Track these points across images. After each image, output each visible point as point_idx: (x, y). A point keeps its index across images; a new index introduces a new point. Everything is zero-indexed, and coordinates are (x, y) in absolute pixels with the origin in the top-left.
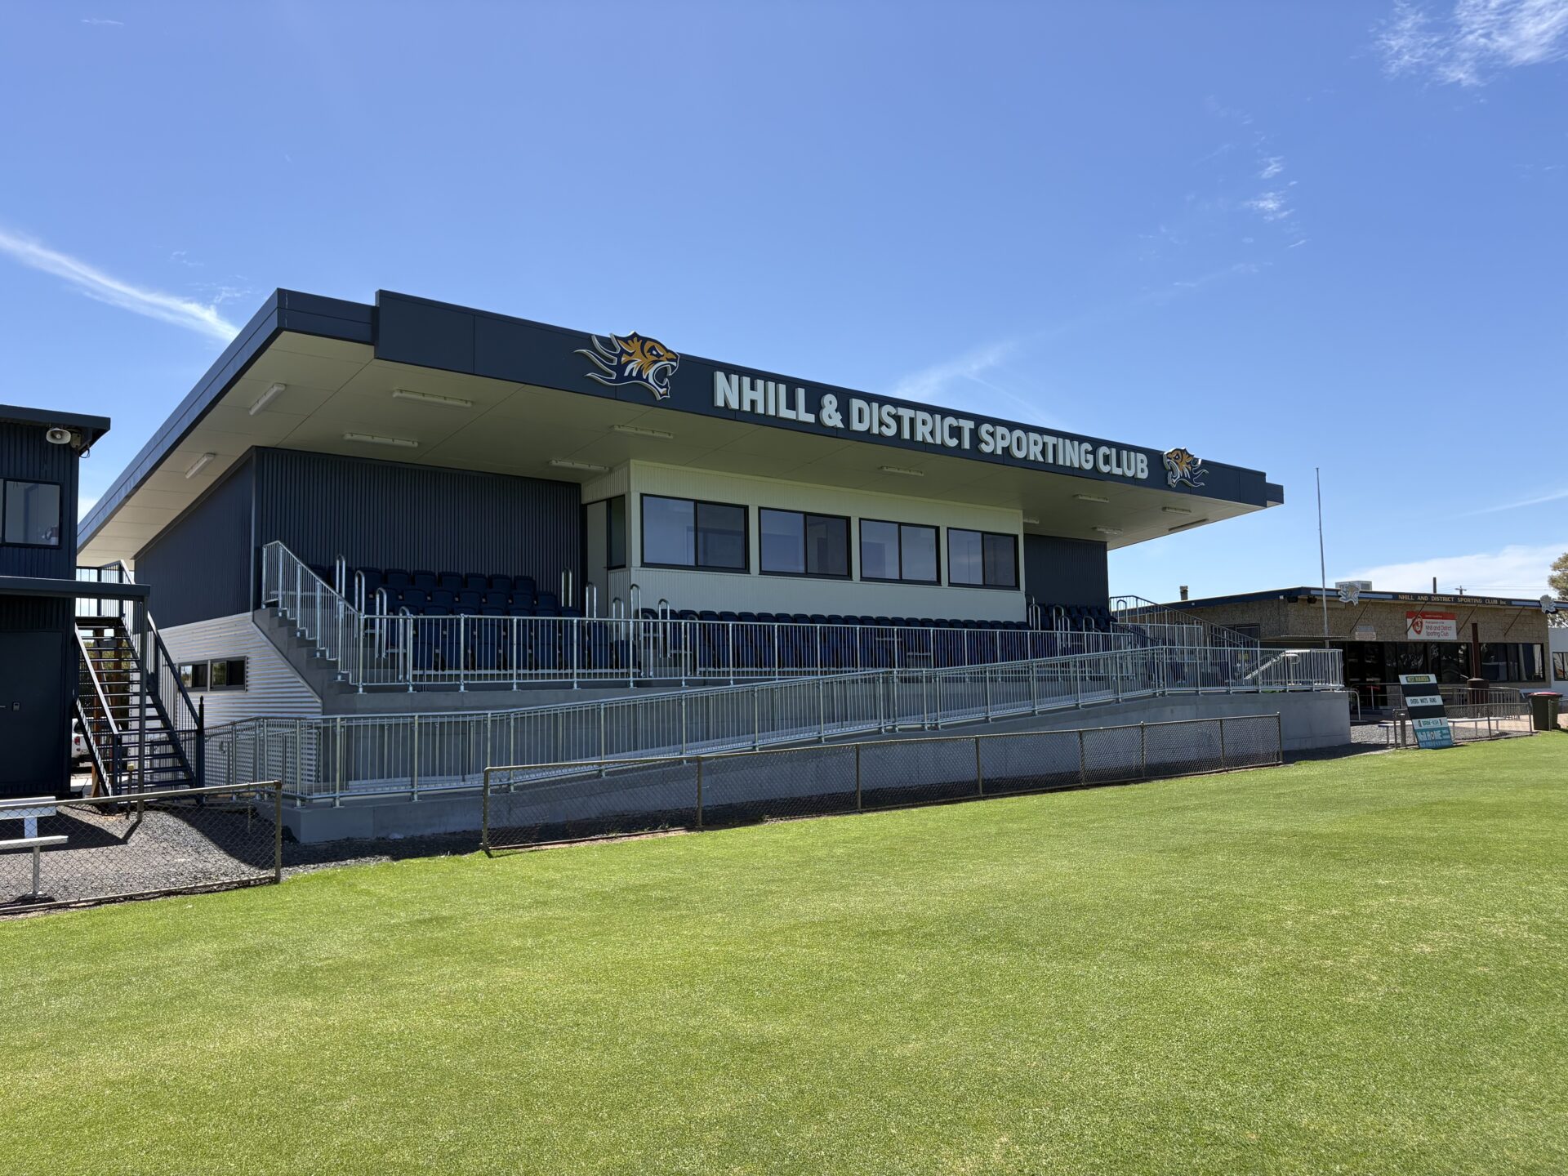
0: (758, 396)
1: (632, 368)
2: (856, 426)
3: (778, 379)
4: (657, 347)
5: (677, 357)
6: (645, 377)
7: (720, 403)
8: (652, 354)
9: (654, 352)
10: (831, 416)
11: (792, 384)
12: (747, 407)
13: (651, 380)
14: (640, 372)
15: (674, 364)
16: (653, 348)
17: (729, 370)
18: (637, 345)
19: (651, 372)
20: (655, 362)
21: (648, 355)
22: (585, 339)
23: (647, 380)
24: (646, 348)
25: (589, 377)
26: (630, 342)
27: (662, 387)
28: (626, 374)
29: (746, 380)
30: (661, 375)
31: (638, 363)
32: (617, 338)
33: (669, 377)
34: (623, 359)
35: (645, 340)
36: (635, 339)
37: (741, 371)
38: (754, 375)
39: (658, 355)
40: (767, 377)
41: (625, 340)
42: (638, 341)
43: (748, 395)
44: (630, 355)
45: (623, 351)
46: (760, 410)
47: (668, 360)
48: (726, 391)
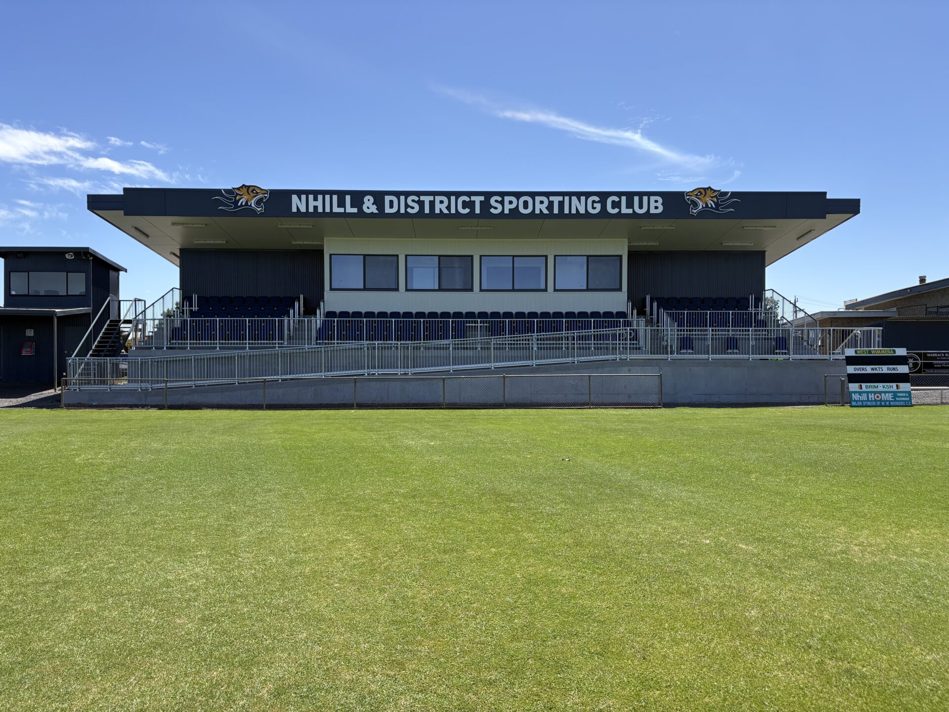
0: (319, 203)
1: (243, 201)
2: (388, 210)
3: (331, 193)
4: (256, 189)
5: (268, 192)
6: (249, 204)
7: (294, 210)
8: (253, 193)
9: (255, 192)
10: (369, 206)
11: (341, 194)
12: (311, 210)
13: (253, 205)
14: (247, 202)
15: (266, 195)
16: (254, 190)
17: (299, 193)
18: (245, 190)
19: (253, 201)
20: (255, 196)
21: (251, 194)
22: (218, 192)
23: (251, 205)
24: (250, 191)
25: (220, 209)
26: (241, 189)
27: (259, 208)
28: (239, 204)
29: (311, 197)
30: (258, 203)
31: (246, 199)
32: (233, 188)
33: (264, 203)
34: (237, 198)
35: (249, 187)
36: (244, 187)
37: (307, 193)
38: (316, 193)
39: (257, 193)
40: (324, 193)
41: (238, 189)
42: (245, 188)
43: (312, 204)
44: (241, 195)
45: (237, 194)
46: (320, 210)
47: (262, 194)
48: (297, 204)
